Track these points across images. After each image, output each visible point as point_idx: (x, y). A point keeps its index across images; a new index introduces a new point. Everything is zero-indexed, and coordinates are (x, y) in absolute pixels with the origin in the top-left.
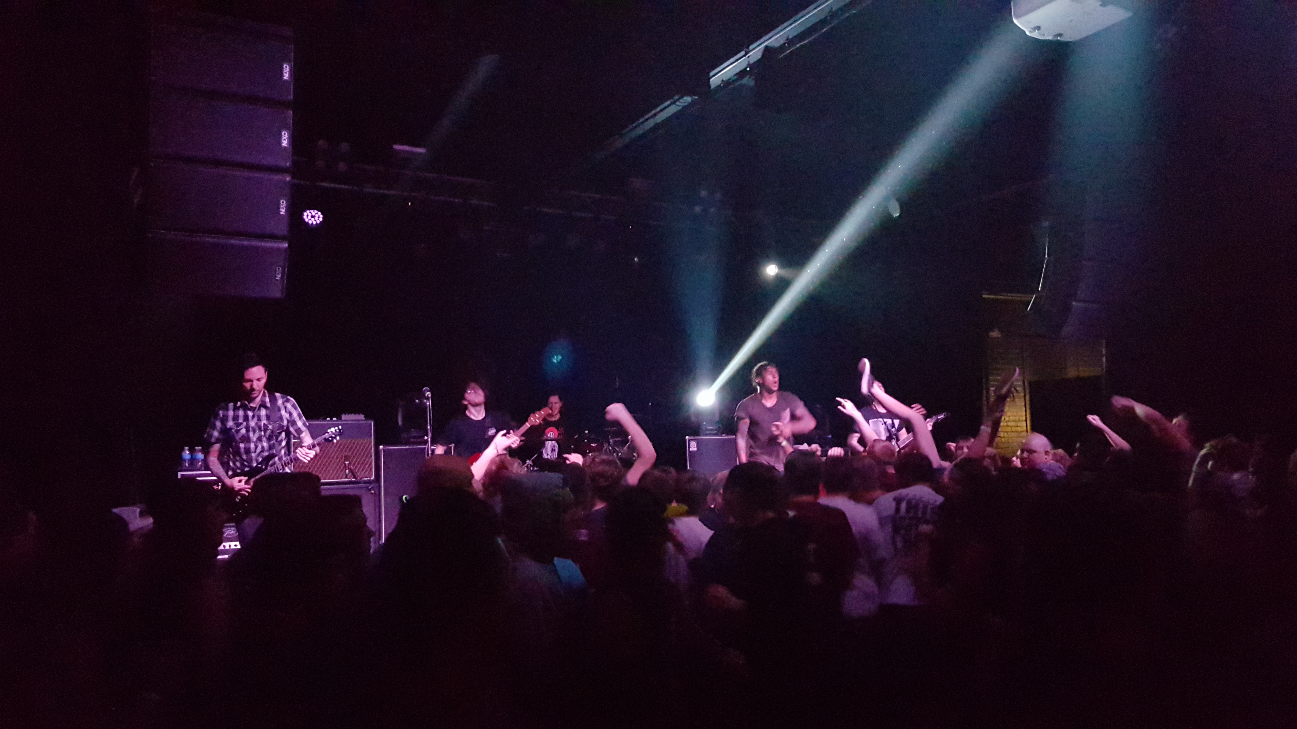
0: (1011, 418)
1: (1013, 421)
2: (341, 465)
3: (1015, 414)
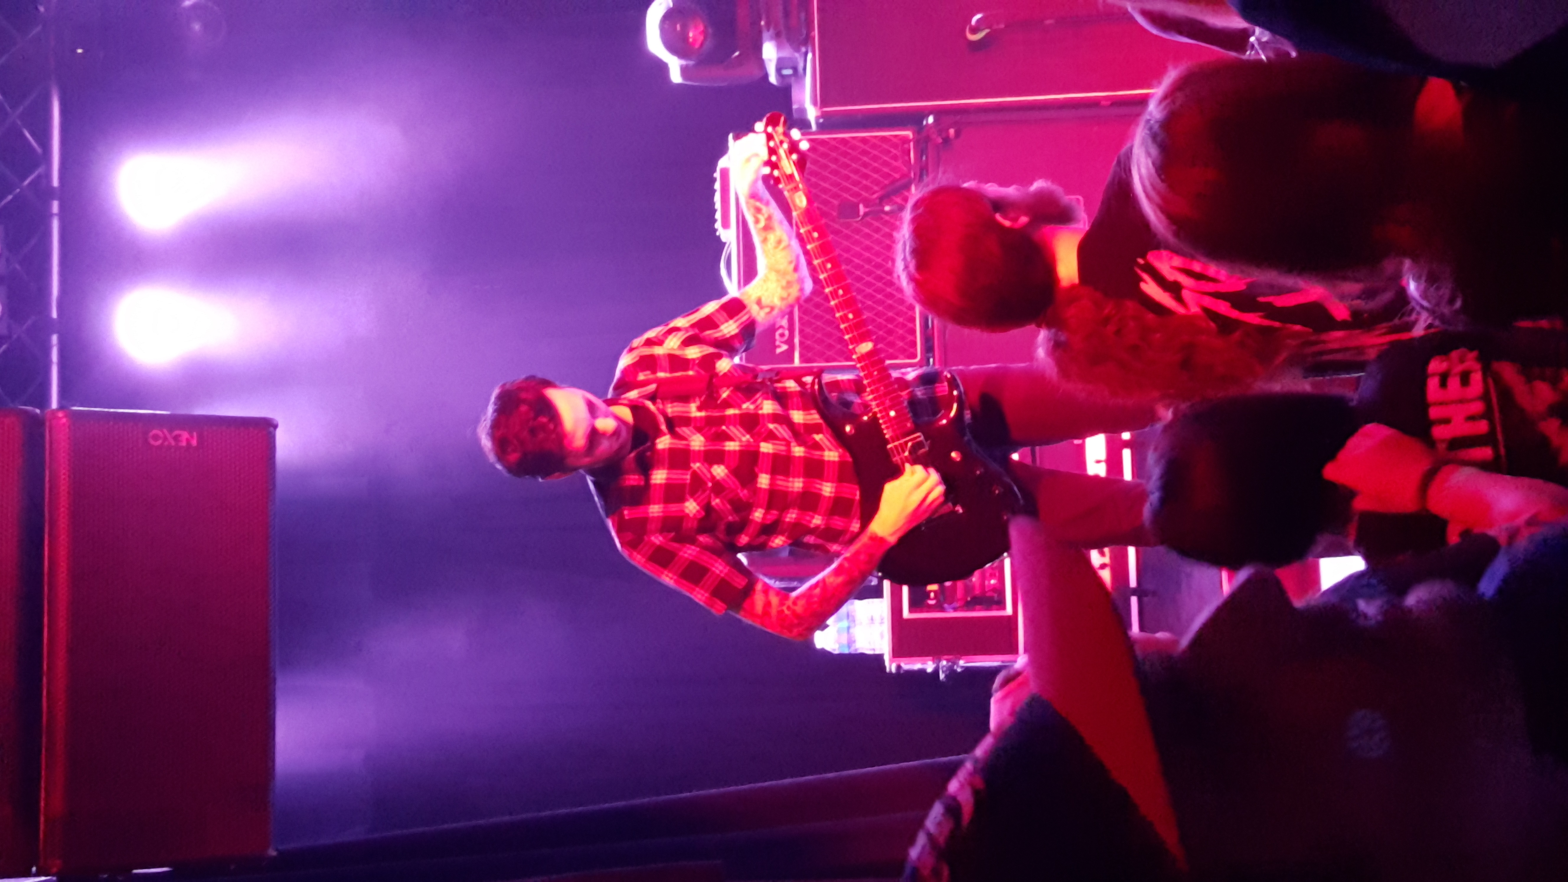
2: (869, 225)
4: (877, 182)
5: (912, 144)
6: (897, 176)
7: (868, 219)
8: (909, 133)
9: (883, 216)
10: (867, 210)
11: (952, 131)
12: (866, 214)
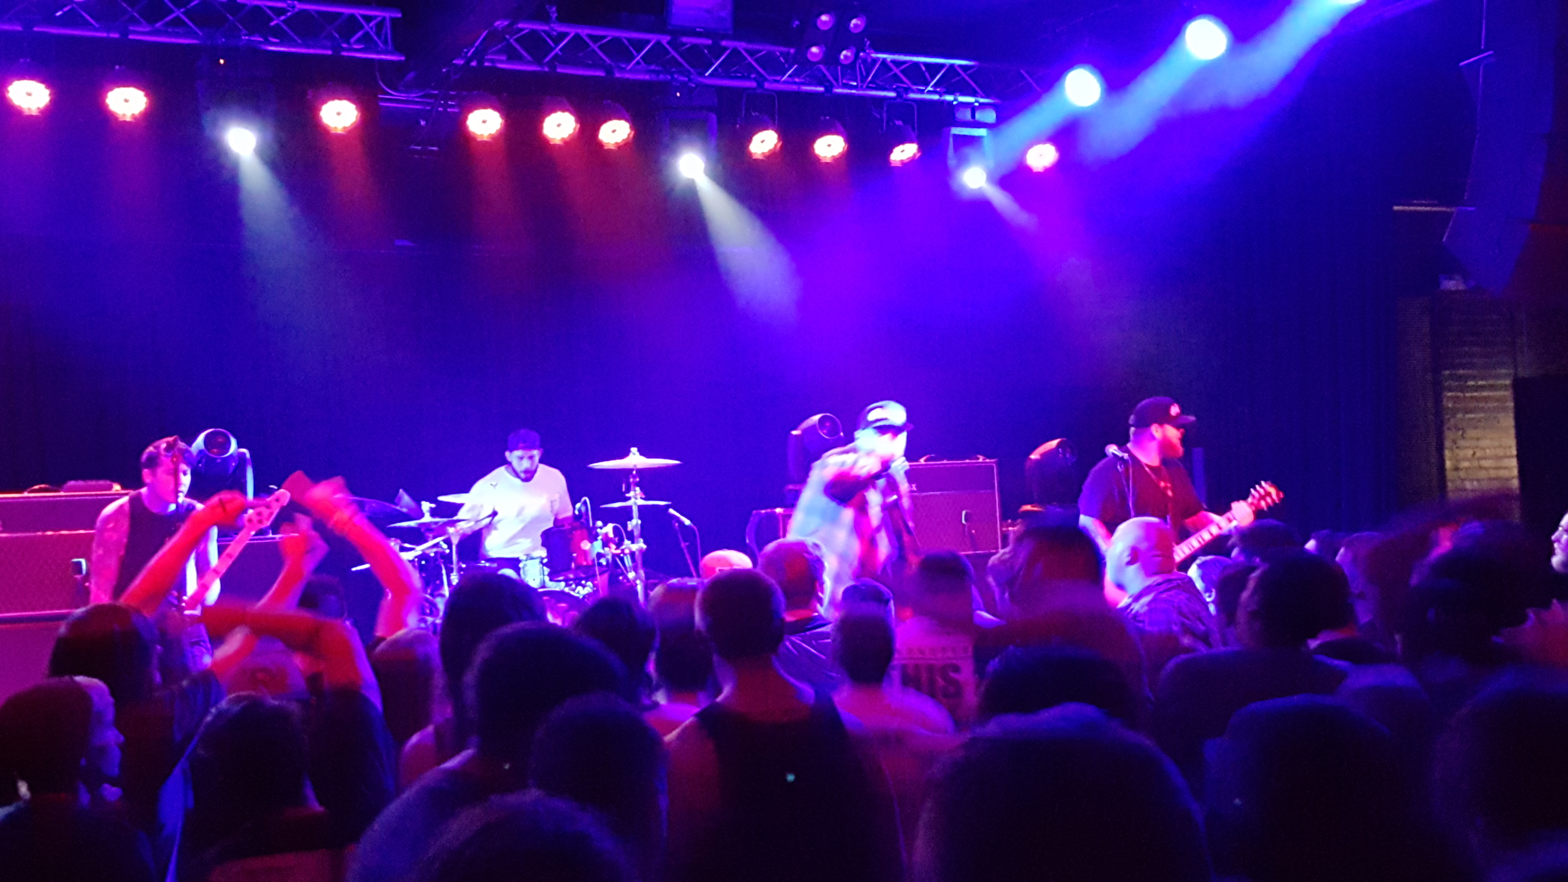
0: (1488, 451)
1: (1492, 459)
3: (1496, 443)
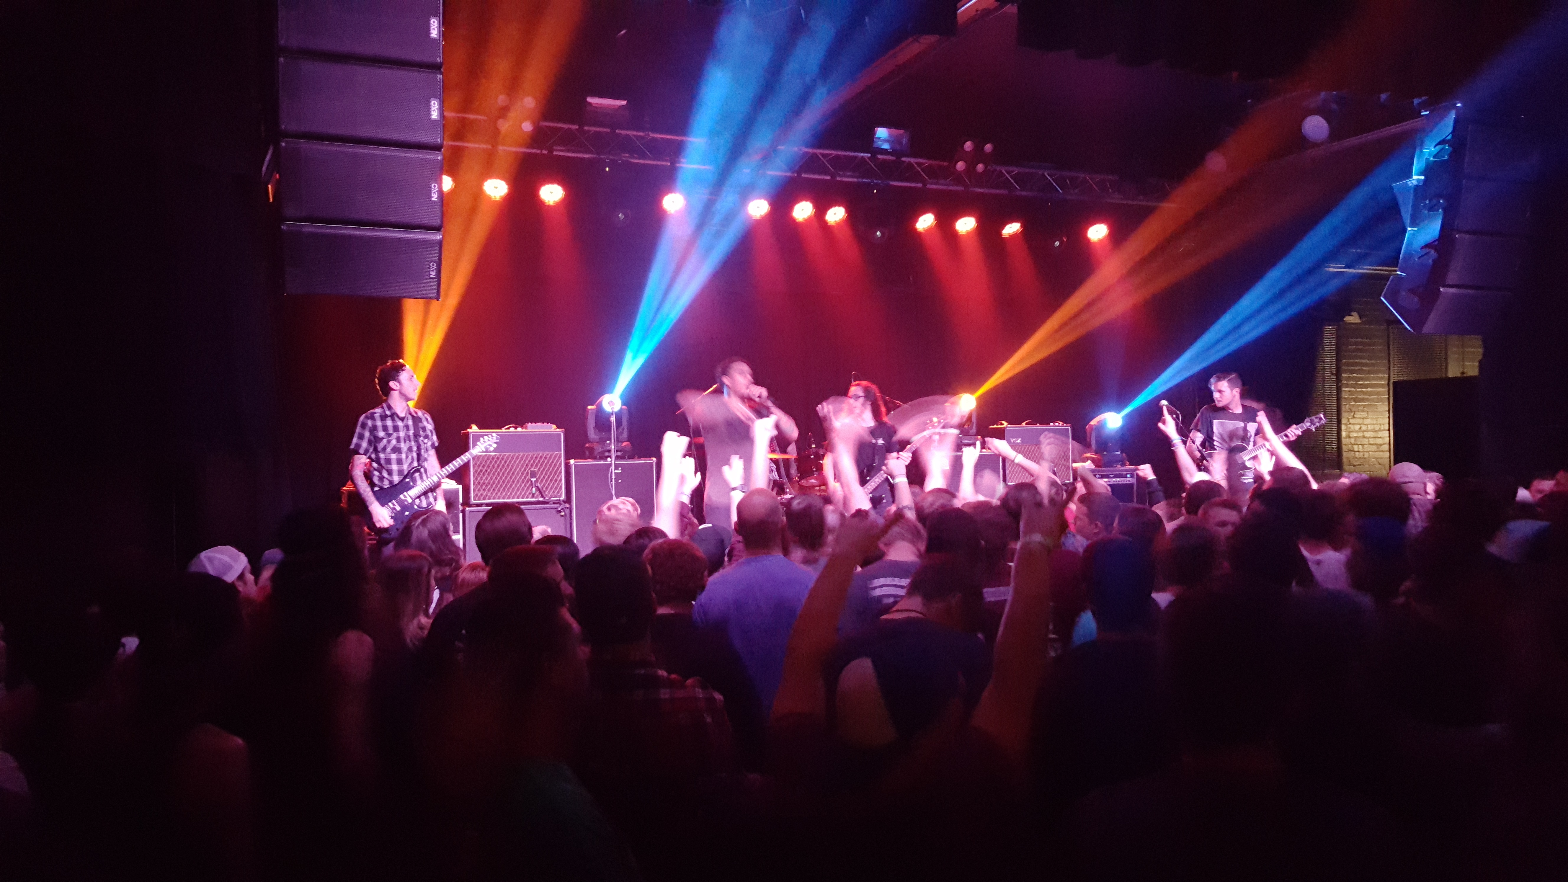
0: (1369, 426)
1: (1372, 431)
2: (527, 482)
3: (1375, 422)
4: (544, 485)
5: (558, 498)
6: (546, 493)
7: (530, 482)
8: (563, 497)
9: (531, 488)
10: (533, 482)
11: (563, 514)
12: (532, 481)
